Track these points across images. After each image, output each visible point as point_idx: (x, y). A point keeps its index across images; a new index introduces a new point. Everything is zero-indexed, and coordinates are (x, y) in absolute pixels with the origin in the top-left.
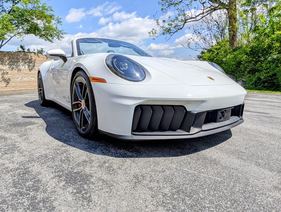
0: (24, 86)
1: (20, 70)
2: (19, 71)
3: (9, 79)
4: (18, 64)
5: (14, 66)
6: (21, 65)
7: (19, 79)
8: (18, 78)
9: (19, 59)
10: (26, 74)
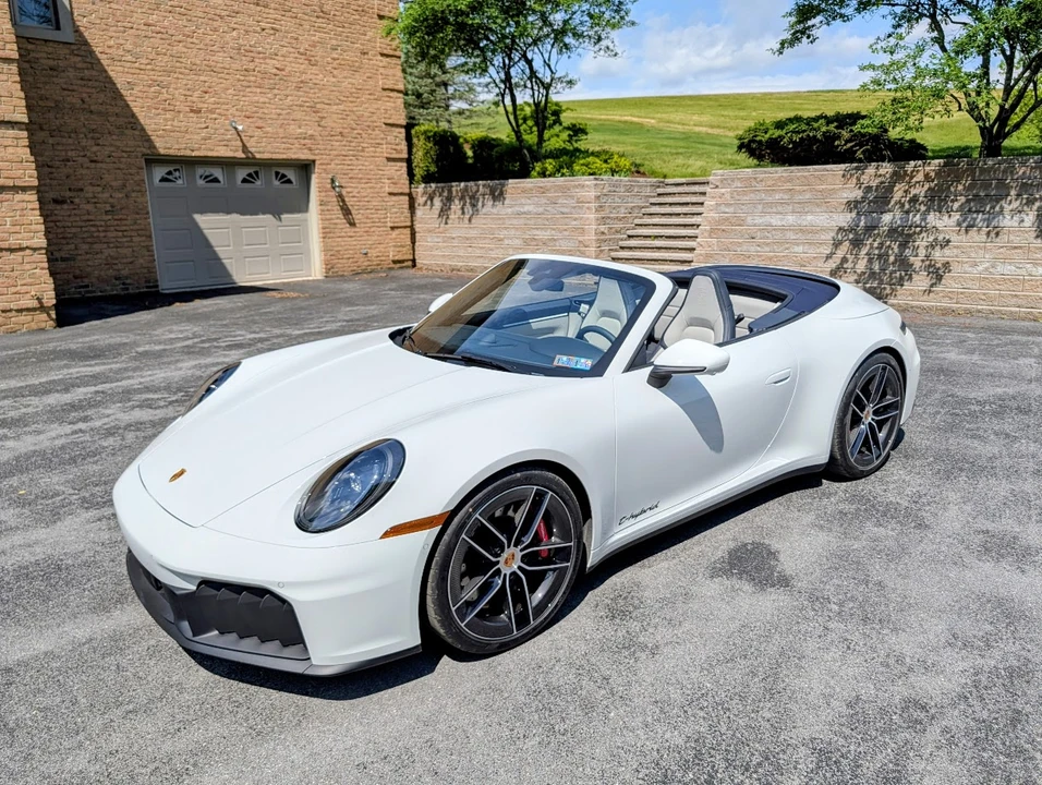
0: (988, 299)
1: (997, 234)
2: (993, 235)
3: (947, 265)
4: (997, 209)
5: (980, 215)
6: (1007, 208)
7: (980, 268)
8: (975, 265)
9: (1008, 188)
10: (1016, 248)
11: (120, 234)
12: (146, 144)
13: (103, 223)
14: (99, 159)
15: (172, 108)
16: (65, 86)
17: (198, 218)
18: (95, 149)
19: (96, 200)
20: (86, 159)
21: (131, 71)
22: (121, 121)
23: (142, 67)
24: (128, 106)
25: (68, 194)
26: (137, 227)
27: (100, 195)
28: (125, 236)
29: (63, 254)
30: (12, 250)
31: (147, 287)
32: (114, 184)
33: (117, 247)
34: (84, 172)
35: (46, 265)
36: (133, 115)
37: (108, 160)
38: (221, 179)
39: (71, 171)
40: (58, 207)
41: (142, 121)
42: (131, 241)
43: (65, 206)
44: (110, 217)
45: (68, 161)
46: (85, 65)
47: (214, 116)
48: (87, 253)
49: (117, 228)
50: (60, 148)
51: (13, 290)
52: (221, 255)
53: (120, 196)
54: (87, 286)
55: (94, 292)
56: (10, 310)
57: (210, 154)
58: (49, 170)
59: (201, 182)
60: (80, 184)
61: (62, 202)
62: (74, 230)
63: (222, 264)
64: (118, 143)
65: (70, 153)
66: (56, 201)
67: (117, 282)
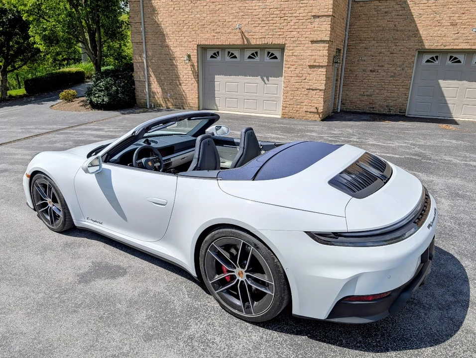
11: (394, 87)
12: (420, 44)
13: (388, 81)
14: (395, 52)
15: (440, 24)
16: (388, 20)
17: (441, 81)
18: (394, 47)
19: (387, 71)
20: (389, 53)
21: (423, 8)
22: (410, 33)
23: (429, 5)
24: (416, 26)
25: (377, 68)
26: (403, 84)
27: (390, 69)
28: (396, 88)
29: (368, 94)
30: (313, 90)
31: (399, 112)
32: (398, 63)
33: (391, 92)
34: (386, 58)
35: (323, 96)
36: (418, 30)
37: (398, 52)
38: (462, 61)
39: (381, 58)
40: (371, 73)
41: (421, 32)
42: (399, 90)
43: (374, 73)
44: (392, 79)
45: (381, 53)
46: (401, 9)
47: (464, 27)
48: (377, 94)
49: (394, 84)
50: (379, 48)
51: (310, 104)
52: (448, 102)
53: (400, 69)
54: (374, 108)
55: (375, 111)
56: (307, 112)
57: (455, 47)
58: (373, 57)
59: (449, 62)
60: (383, 64)
61: (374, 71)
62: (374, 83)
63: (448, 107)
64: (406, 45)
65: (382, 50)
66: (371, 71)
67: (387, 108)
